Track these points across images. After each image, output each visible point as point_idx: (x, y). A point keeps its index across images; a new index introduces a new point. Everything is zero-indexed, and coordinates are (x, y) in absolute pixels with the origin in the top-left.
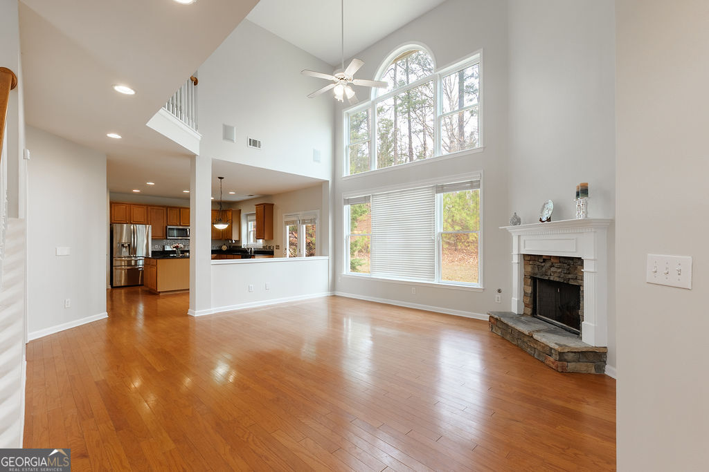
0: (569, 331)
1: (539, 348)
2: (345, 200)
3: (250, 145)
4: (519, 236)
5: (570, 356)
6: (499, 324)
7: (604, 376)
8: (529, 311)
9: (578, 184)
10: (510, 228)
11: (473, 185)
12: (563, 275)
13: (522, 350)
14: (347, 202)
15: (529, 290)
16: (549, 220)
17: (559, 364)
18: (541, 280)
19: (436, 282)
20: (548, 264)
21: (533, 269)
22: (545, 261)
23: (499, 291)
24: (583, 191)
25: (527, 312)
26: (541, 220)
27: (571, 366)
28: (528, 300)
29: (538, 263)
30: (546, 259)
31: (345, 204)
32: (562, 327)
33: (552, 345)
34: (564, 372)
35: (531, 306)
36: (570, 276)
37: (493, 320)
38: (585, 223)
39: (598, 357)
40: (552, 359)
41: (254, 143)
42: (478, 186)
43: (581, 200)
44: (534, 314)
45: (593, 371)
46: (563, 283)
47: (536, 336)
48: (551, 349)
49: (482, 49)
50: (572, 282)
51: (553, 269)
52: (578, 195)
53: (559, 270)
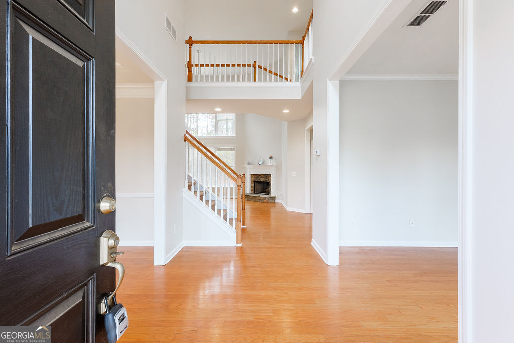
0: (266, 194)
1: (261, 199)
4: (250, 169)
5: (269, 199)
8: (253, 192)
9: (270, 156)
10: (247, 166)
11: (232, 149)
12: (264, 180)
15: (253, 185)
16: (261, 164)
18: (256, 182)
20: (260, 177)
21: (254, 178)
24: (271, 158)
26: (258, 164)
28: (253, 189)
29: (256, 177)
30: (259, 175)
32: (264, 194)
33: (264, 198)
36: (266, 180)
38: (272, 166)
39: (274, 198)
40: (265, 201)
42: (234, 150)
43: (271, 160)
44: (254, 193)
45: (273, 202)
46: (264, 182)
47: (260, 196)
53: (263, 178)
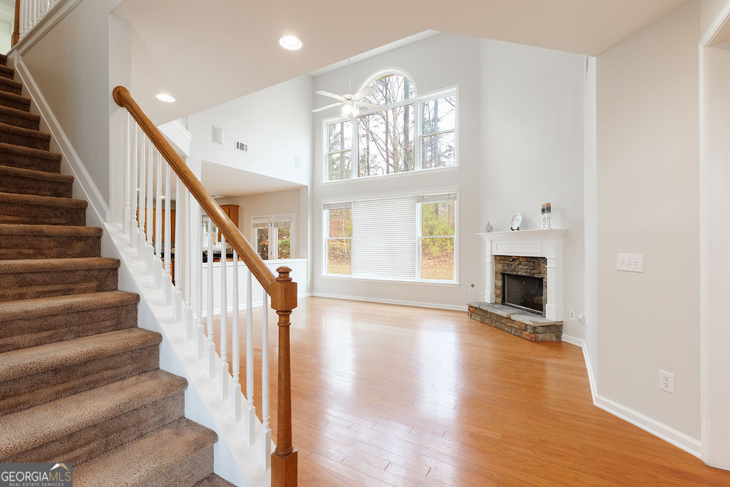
0: (534, 313)
1: (516, 326)
2: (324, 205)
3: (238, 148)
4: (492, 241)
5: (540, 330)
6: (477, 312)
7: (561, 342)
8: (500, 300)
9: (545, 203)
10: (484, 234)
11: (450, 197)
12: (529, 271)
13: (500, 329)
14: (327, 206)
15: (500, 284)
16: (518, 229)
17: (533, 335)
18: (510, 275)
19: (416, 280)
20: (517, 263)
21: (503, 266)
22: (514, 260)
23: (473, 286)
24: (547, 209)
25: (498, 301)
26: (512, 229)
27: (541, 337)
28: (499, 292)
29: (508, 262)
31: (324, 209)
32: (528, 311)
33: (527, 322)
34: (536, 341)
35: (502, 296)
36: (535, 271)
37: (471, 309)
38: (549, 232)
39: (557, 328)
40: (527, 333)
41: (241, 146)
42: (455, 198)
43: (546, 215)
44: (503, 302)
45: (555, 339)
46: (529, 277)
47: (513, 317)
48: (526, 325)
49: (458, 85)
50: (536, 276)
51: (520, 266)
52: (543, 211)
53: (526, 267)
